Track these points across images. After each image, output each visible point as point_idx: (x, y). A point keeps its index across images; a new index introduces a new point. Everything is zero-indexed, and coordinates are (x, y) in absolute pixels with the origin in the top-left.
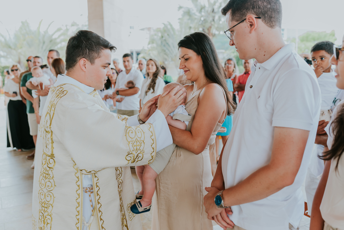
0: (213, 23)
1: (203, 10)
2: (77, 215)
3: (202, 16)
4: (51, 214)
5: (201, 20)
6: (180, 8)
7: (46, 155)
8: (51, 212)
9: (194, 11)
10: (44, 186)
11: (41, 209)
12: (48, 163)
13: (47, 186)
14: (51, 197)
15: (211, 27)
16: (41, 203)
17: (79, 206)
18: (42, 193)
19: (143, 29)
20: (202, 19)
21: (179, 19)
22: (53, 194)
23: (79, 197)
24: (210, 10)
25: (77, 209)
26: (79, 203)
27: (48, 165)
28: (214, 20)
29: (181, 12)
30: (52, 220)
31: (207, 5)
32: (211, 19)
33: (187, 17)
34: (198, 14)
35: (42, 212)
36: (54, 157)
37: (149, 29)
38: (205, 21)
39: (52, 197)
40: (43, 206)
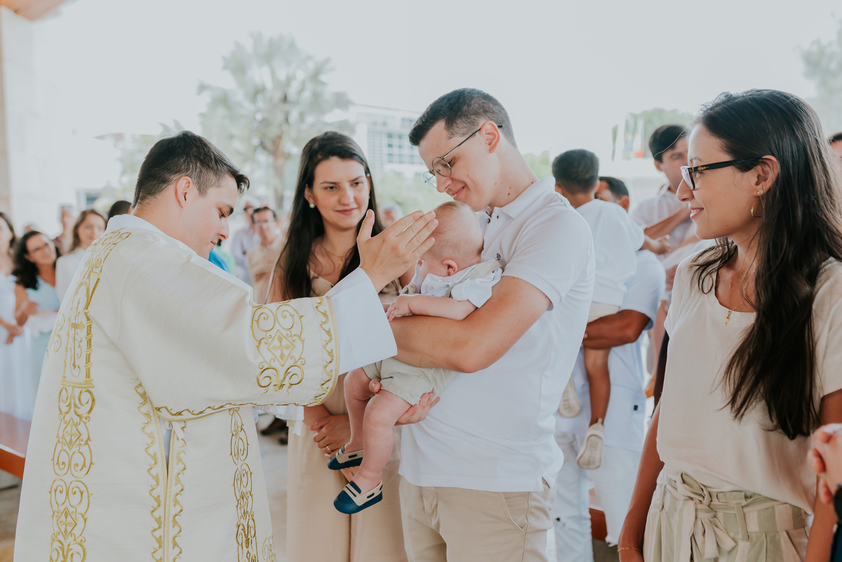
0: (285, 127)
1: (260, 97)
2: (155, 530)
3: (258, 110)
4: (81, 540)
5: (255, 119)
6: (202, 88)
7: (73, 387)
8: (83, 535)
9: (239, 96)
10: (67, 467)
11: (57, 530)
12: (75, 406)
13: (72, 466)
14: (82, 494)
15: (279, 137)
16: (56, 514)
17: (159, 506)
18: (59, 488)
19: (101, 137)
20: (259, 117)
21: (202, 115)
22: (88, 486)
23: (158, 484)
24: (277, 96)
25: (154, 513)
26: (157, 499)
27: (77, 410)
28: (287, 120)
29: (206, 98)
30: (84, 555)
31: (269, 84)
32: (280, 117)
33: (221, 112)
34: (248, 106)
35: (61, 537)
36: (93, 387)
37: (118, 137)
38: (265, 122)
39: (85, 494)
40: (61, 522)
